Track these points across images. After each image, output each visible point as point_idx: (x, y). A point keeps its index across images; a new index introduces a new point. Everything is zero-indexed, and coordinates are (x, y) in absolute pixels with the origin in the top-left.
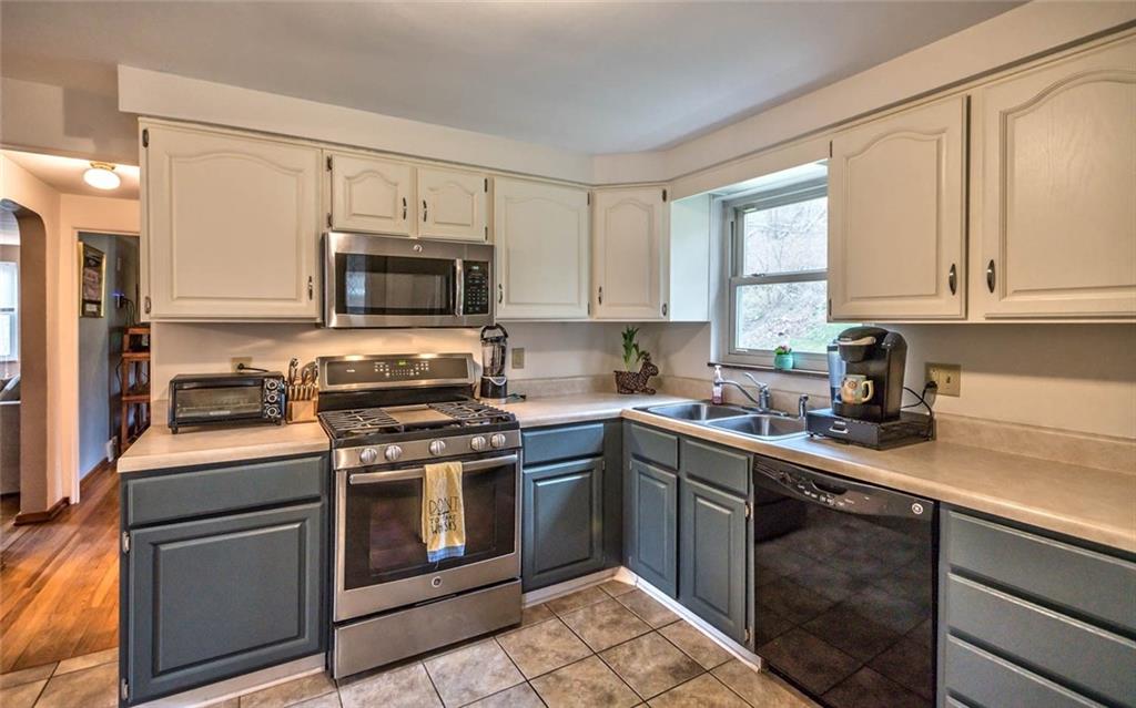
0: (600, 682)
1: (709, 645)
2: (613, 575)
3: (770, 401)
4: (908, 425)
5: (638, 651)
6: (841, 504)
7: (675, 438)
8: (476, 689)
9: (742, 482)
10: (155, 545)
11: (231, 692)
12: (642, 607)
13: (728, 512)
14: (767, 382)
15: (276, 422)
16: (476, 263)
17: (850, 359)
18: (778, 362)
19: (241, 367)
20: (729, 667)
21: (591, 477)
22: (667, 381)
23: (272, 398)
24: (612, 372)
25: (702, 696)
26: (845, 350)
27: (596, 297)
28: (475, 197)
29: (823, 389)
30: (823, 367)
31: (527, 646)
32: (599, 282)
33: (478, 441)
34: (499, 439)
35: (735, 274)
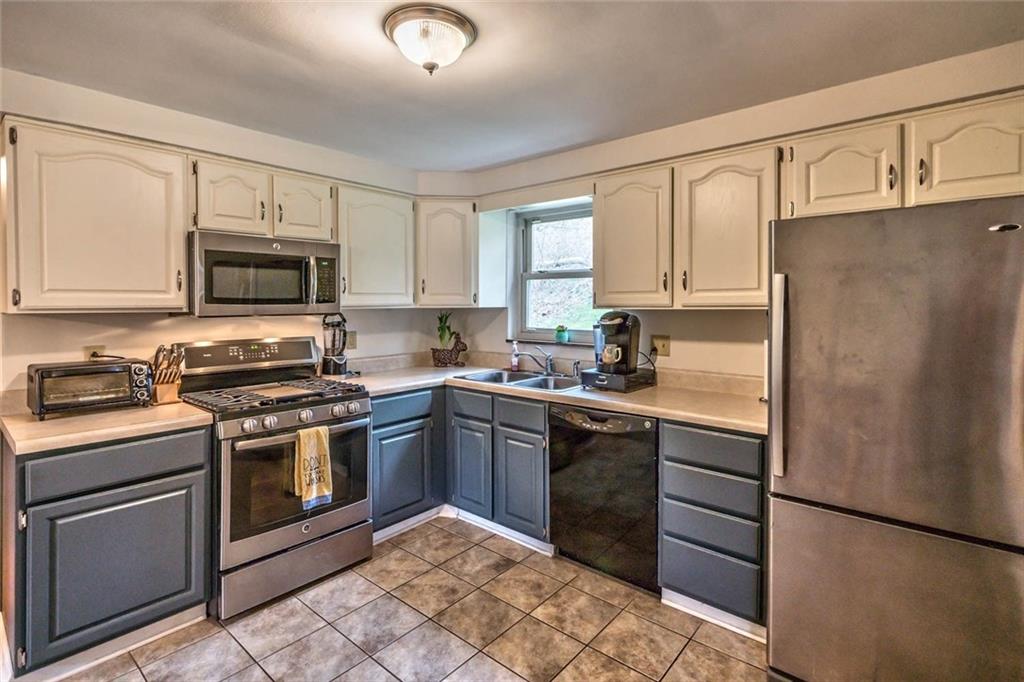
0: (444, 583)
1: (517, 547)
2: (438, 513)
3: (552, 367)
4: (642, 376)
5: (468, 559)
6: (605, 428)
7: (490, 397)
8: (349, 605)
9: (541, 423)
10: (52, 520)
11: (121, 649)
12: (464, 530)
13: (531, 446)
14: (550, 352)
15: (145, 405)
16: (325, 260)
17: (608, 333)
18: (558, 338)
19: (94, 355)
20: (532, 558)
21: (423, 435)
22: (473, 356)
23: (141, 382)
24: (429, 349)
25: (517, 577)
26: (605, 328)
27: (420, 287)
28: (322, 202)
29: (590, 356)
30: (589, 340)
31: (381, 571)
32: (422, 276)
33: (338, 409)
34: (354, 406)
35: (525, 270)
